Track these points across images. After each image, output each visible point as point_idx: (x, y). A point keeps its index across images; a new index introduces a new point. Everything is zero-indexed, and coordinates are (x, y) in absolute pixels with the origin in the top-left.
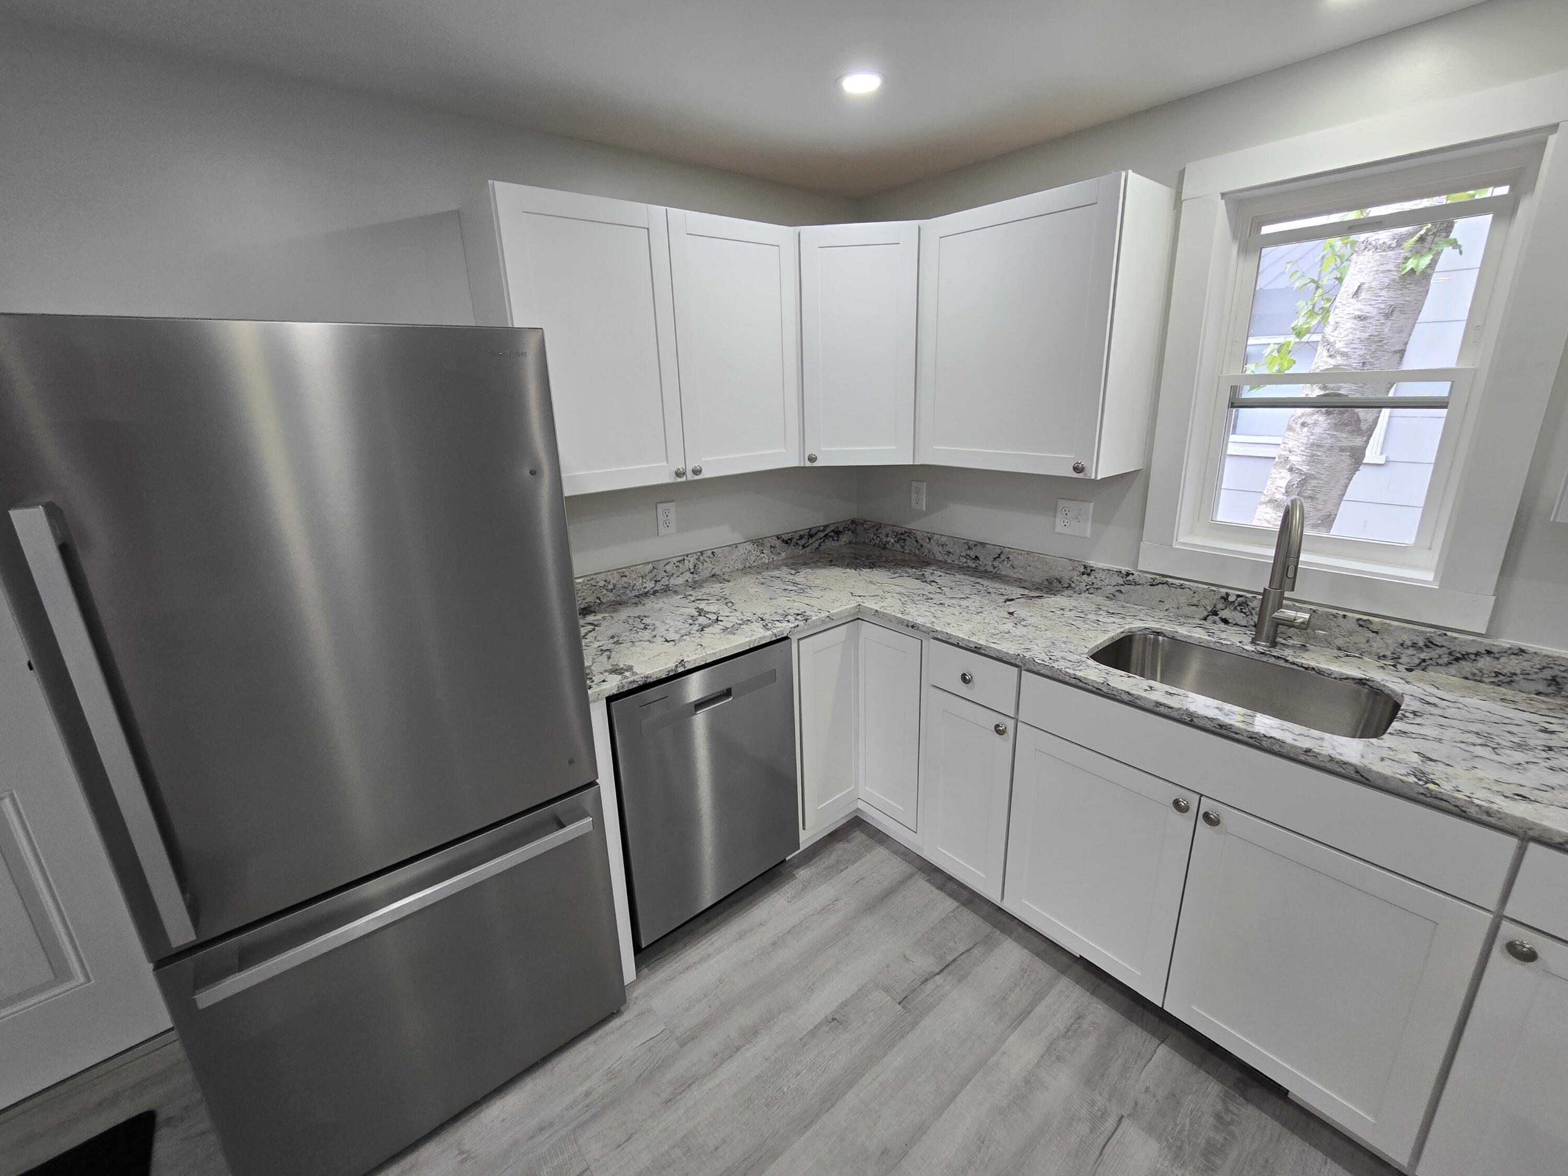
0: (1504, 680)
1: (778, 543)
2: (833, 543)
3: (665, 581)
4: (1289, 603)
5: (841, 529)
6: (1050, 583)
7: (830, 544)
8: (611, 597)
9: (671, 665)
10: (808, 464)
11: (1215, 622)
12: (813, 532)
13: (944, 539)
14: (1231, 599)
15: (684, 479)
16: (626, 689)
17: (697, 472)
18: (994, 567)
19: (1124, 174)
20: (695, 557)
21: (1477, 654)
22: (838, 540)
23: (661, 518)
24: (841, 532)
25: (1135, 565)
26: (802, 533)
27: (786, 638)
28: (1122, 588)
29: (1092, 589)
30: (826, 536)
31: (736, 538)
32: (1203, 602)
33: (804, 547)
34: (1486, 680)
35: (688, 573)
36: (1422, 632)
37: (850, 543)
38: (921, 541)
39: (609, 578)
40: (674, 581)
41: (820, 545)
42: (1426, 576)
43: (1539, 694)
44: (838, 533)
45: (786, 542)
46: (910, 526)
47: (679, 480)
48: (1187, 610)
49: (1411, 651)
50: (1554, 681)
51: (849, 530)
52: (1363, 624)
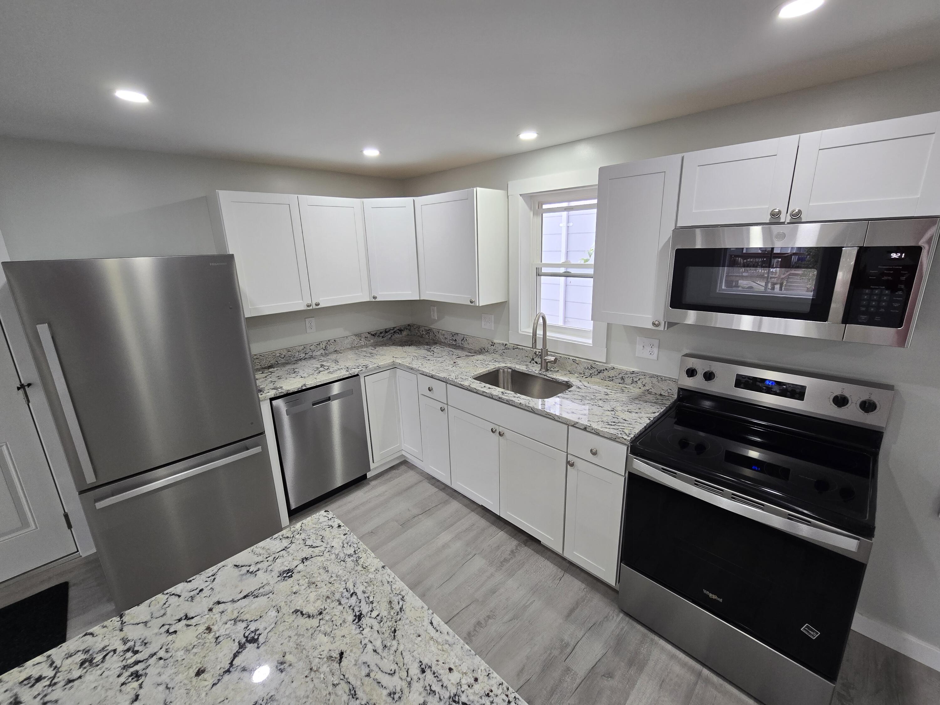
0: (611, 379)
1: (369, 336)
2: (398, 335)
3: (310, 354)
4: (550, 353)
5: (402, 329)
6: (481, 350)
7: (397, 336)
8: (283, 361)
9: (300, 386)
10: (374, 300)
11: (533, 363)
12: (387, 330)
13: (443, 332)
14: (537, 353)
15: (311, 308)
16: (278, 395)
17: (317, 305)
18: (462, 344)
19: (475, 189)
20: (326, 342)
21: (604, 370)
22: (401, 334)
23: (308, 325)
24: (402, 330)
25: (508, 341)
26: (381, 331)
27: (357, 375)
28: (504, 351)
29: (495, 352)
30: (394, 332)
31: (347, 333)
32: (530, 355)
33: (383, 337)
34: (607, 380)
35: (322, 350)
36: (590, 363)
37: (408, 335)
38: (435, 333)
39: (282, 352)
40: (314, 354)
41: (391, 336)
43: (619, 383)
44: (401, 331)
45: (373, 335)
46: (431, 327)
47: (309, 308)
48: (525, 359)
49: (587, 370)
50: (622, 378)
51: (407, 329)
52: (574, 361)
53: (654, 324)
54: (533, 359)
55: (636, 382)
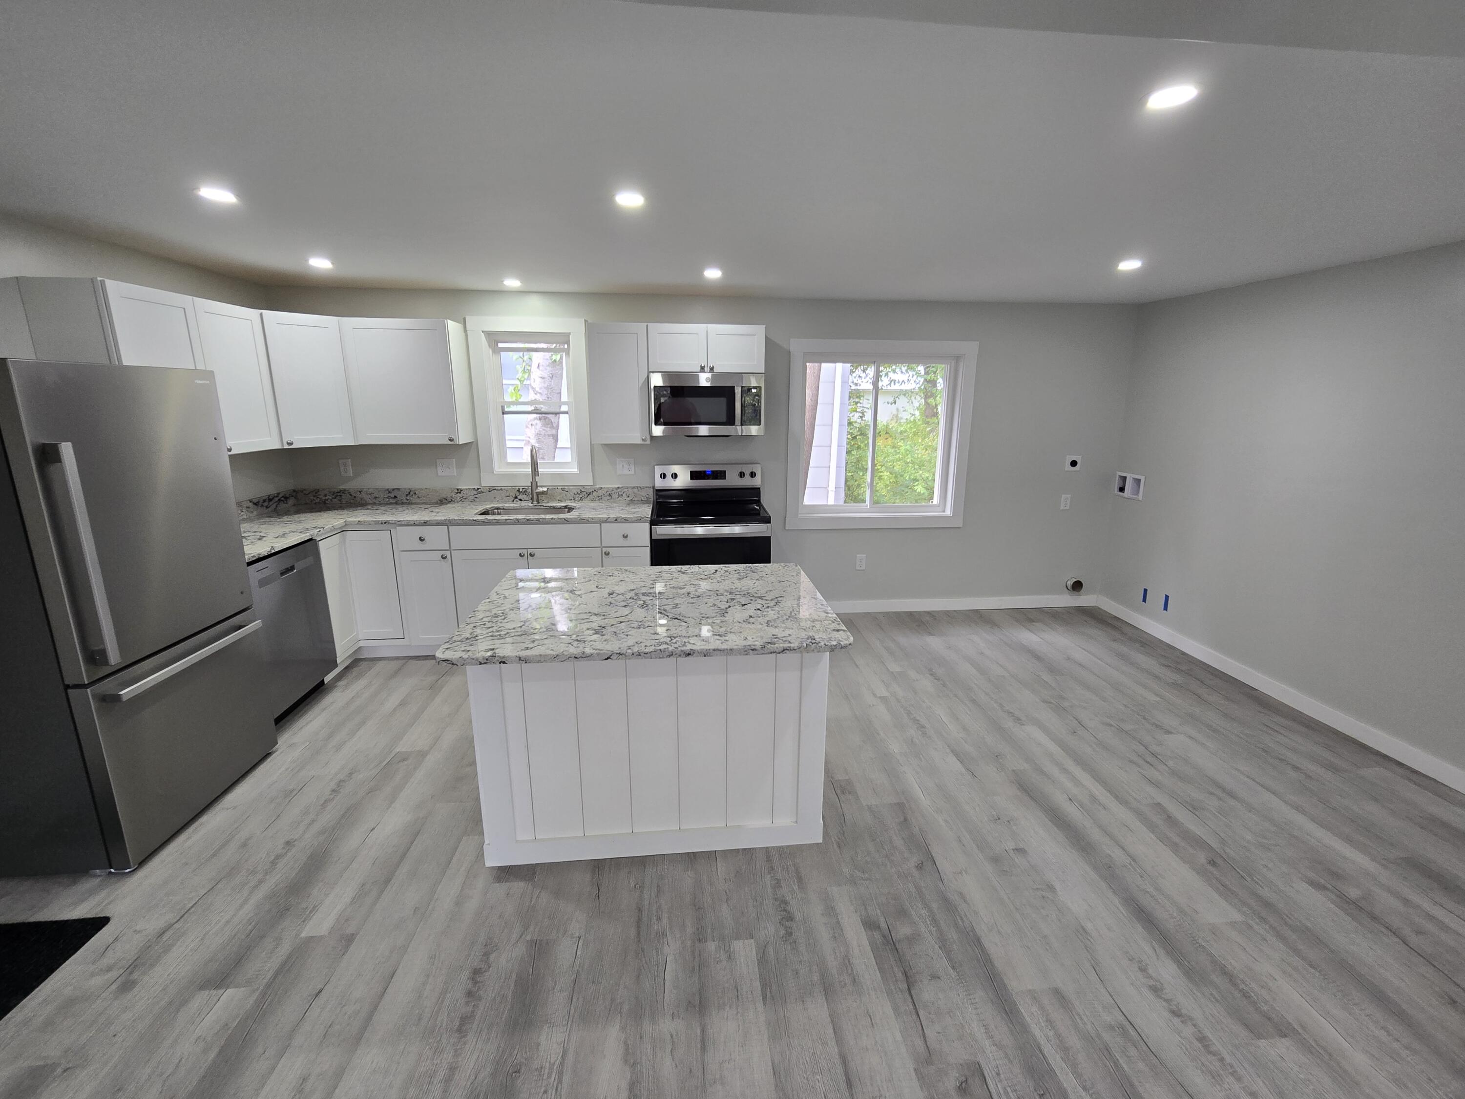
0: (600, 498)
1: (251, 504)
2: (285, 505)
4: (539, 486)
5: (287, 495)
6: (441, 500)
7: (283, 503)
9: (267, 549)
10: (287, 447)
11: (517, 501)
12: (271, 497)
13: (369, 491)
14: (521, 490)
16: (251, 560)
18: (408, 500)
19: (446, 321)
21: (592, 492)
24: (288, 497)
25: (480, 484)
26: (264, 498)
28: (477, 496)
29: (463, 499)
30: (279, 500)
32: (511, 493)
33: (267, 507)
34: (596, 500)
36: (579, 488)
37: (294, 505)
38: (354, 494)
41: (277, 507)
42: (575, 470)
43: (608, 500)
45: (255, 504)
46: (342, 487)
48: (506, 497)
49: (578, 495)
50: (610, 495)
51: (292, 496)
52: (563, 490)
53: (643, 440)
54: (516, 497)
55: (622, 495)
